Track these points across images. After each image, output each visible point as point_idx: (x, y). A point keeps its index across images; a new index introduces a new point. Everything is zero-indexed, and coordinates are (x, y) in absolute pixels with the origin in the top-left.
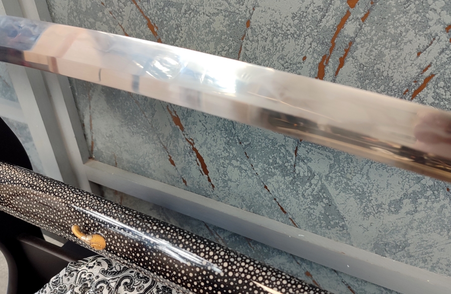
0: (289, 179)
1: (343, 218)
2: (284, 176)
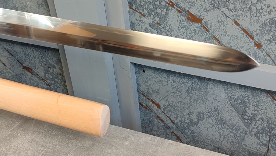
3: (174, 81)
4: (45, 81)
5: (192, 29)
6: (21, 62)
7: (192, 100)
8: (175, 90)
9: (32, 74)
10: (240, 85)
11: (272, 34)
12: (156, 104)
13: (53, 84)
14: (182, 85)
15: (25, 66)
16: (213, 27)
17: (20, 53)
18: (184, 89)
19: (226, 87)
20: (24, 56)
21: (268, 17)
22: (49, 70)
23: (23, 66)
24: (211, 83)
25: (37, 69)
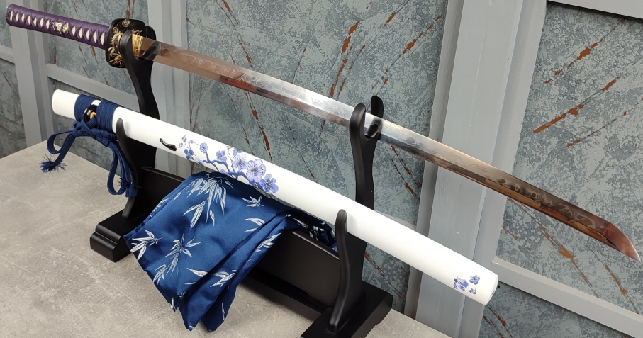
0: (316, 153)
1: (344, 180)
2: (313, 151)
3: (529, 304)
5: (562, 261)
7: (543, 326)
8: (526, 312)
10: (596, 322)
11: (639, 285)
12: (501, 321)
14: (536, 309)
16: (583, 265)
18: (537, 313)
19: (582, 321)
21: (639, 270)
24: (567, 313)
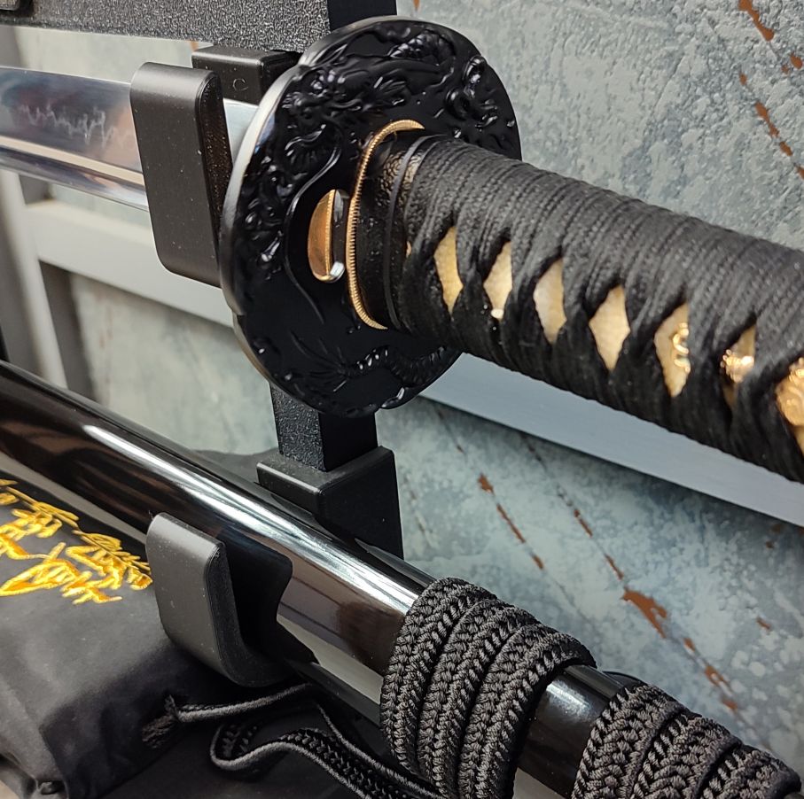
4: (721, 679)
6: (622, 569)
9: (660, 631)
13: (757, 704)
15: (637, 588)
17: (630, 528)
20: (646, 545)
22: (760, 637)
23: (626, 589)
25: (698, 616)
